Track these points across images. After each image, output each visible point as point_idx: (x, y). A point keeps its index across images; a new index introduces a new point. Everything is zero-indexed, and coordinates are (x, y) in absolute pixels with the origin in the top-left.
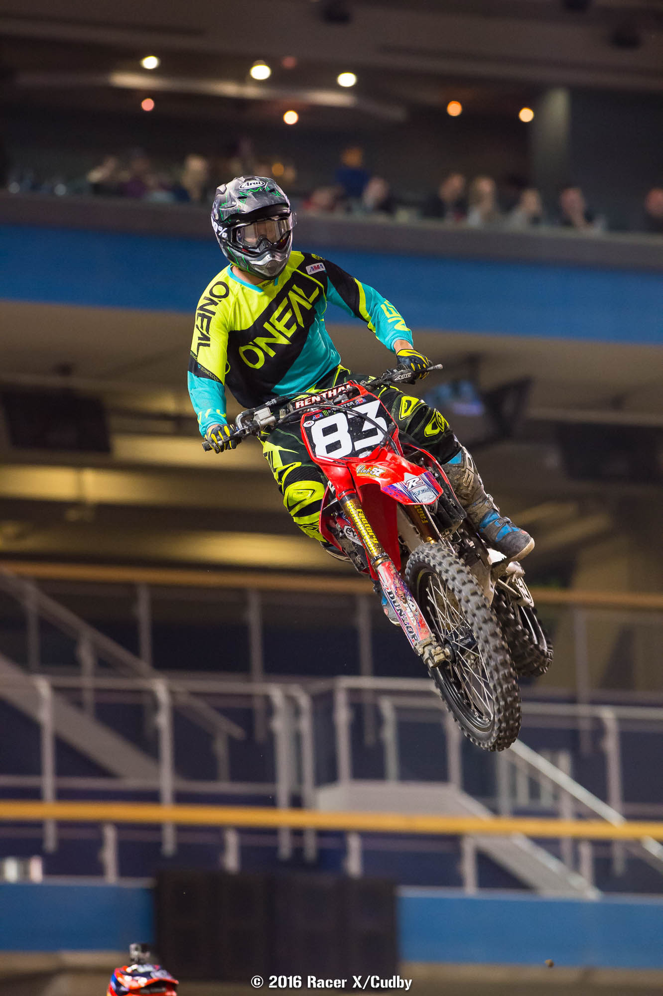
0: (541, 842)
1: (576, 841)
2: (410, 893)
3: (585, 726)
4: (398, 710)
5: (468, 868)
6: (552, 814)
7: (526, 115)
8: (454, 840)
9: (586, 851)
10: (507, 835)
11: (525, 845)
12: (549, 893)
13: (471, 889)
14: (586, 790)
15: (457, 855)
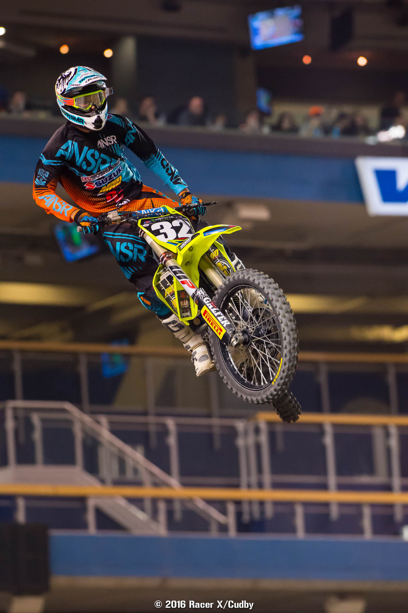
0: (132, 500)
1: (155, 501)
2: (56, 533)
3: (152, 429)
4: (43, 421)
5: (91, 518)
6: (138, 484)
7: (108, 53)
8: (82, 500)
9: (162, 507)
10: (112, 497)
11: (123, 503)
12: (137, 532)
13: (92, 530)
14: (158, 468)
15: (84, 510)
